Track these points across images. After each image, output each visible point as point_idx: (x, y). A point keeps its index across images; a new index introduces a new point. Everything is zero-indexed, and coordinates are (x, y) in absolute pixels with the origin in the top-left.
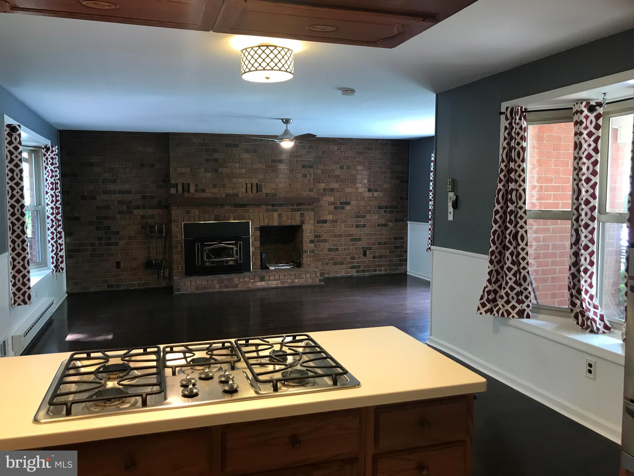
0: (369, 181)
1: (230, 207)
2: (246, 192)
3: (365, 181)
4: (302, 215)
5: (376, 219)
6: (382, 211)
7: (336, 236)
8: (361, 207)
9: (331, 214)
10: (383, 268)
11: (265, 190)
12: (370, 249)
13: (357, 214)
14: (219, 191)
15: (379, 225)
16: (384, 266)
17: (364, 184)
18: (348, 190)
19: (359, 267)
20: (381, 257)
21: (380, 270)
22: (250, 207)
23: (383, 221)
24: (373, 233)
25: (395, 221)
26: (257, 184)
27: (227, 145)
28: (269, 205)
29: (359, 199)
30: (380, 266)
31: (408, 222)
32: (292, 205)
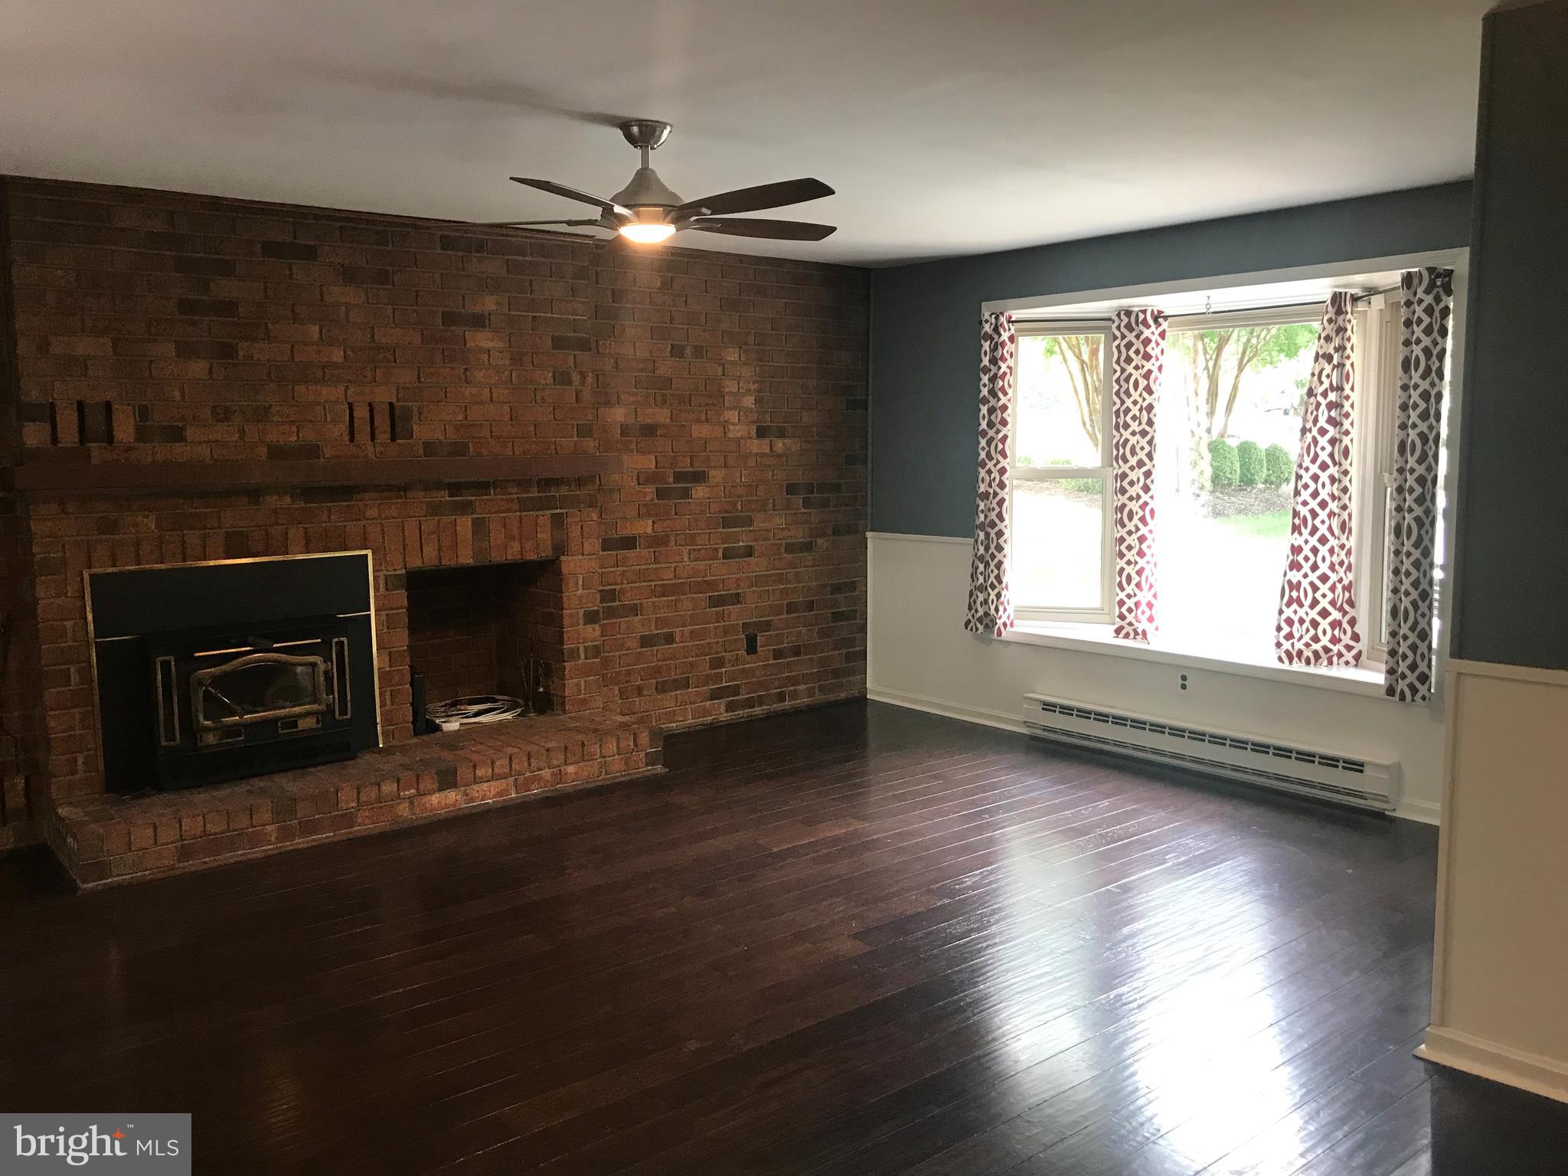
0: (759, 401)
1: (287, 500)
2: (352, 440)
3: (749, 401)
4: (558, 522)
5: (783, 529)
6: (798, 500)
7: (666, 590)
8: (741, 491)
9: (649, 515)
10: (802, 687)
11: (421, 432)
12: (767, 626)
13: (726, 512)
14: (242, 432)
15: (790, 548)
16: (805, 679)
17: (748, 410)
18: (701, 431)
19: (735, 691)
20: (796, 651)
21: (794, 695)
22: (366, 495)
23: (799, 535)
24: (774, 575)
25: (834, 533)
26: (391, 404)
27: (273, 249)
28: (439, 486)
29: (731, 461)
30: (794, 681)
31: (869, 534)
32: (523, 484)
